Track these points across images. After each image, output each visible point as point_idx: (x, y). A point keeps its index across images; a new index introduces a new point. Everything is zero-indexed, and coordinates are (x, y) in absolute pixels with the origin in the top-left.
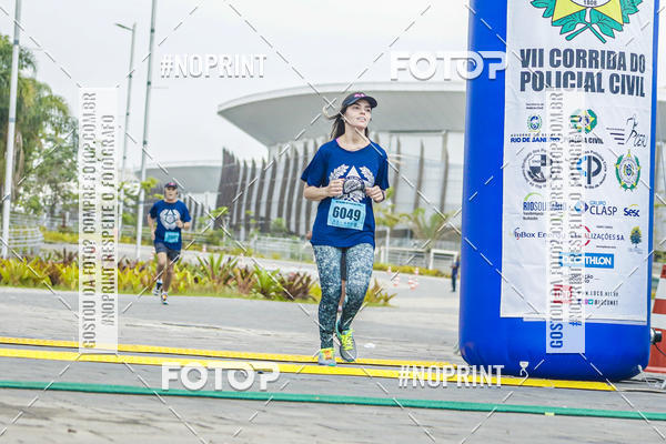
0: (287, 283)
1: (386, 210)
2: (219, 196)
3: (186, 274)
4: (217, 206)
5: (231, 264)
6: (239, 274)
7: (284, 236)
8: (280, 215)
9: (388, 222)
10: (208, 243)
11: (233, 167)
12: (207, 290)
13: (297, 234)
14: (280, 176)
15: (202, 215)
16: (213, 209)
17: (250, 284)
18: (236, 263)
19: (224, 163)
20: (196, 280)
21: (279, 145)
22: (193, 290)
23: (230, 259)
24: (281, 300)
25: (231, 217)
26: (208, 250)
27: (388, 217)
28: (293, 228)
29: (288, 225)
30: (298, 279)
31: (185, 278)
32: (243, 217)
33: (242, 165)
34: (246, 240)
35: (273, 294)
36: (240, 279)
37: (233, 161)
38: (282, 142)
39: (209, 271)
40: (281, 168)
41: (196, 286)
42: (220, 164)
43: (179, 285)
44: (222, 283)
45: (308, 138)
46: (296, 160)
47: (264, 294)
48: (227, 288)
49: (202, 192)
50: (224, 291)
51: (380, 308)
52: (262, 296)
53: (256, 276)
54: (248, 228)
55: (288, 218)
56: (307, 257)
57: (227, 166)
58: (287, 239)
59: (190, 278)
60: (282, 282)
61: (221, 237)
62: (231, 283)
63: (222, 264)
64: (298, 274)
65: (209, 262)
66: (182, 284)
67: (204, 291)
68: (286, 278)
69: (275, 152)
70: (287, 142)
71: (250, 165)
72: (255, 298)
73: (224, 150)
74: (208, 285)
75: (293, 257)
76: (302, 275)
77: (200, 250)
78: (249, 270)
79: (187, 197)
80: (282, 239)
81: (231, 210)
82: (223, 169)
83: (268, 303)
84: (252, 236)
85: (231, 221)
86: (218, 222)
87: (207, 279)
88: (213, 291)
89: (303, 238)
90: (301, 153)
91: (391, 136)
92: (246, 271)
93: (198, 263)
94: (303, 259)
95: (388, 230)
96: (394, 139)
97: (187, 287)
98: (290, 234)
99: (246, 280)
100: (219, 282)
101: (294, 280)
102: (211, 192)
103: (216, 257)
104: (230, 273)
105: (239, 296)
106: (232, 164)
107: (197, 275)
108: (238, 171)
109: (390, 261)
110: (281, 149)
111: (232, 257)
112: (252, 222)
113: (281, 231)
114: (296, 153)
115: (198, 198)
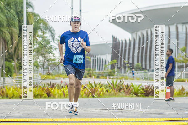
0: (145, 89)
1: (183, 57)
2: (112, 56)
3: (103, 88)
4: (112, 60)
5: (121, 83)
6: (125, 87)
7: (140, 70)
8: (138, 62)
9: (184, 61)
10: (109, 75)
11: (117, 43)
12: (112, 95)
13: (146, 69)
14: (137, 45)
15: (105, 64)
16: (110, 61)
17: (130, 91)
18: (123, 83)
19: (113, 41)
20: (107, 91)
21: (136, 32)
22: (106, 95)
23: (120, 82)
24: (143, 96)
25: (118, 63)
26: (109, 78)
27: (184, 59)
28: (144, 67)
29: (142, 66)
30: (150, 88)
31: (103, 90)
32: (122, 63)
33: (121, 42)
34: (125, 73)
35: (140, 94)
36: (126, 89)
37: (117, 41)
38: (137, 31)
39: (112, 87)
40: (137, 42)
41: (107, 93)
42: (112, 42)
43: (100, 93)
44: (118, 91)
45: (148, 29)
46: (143, 38)
47: (136, 95)
48: (120, 93)
49: (105, 54)
50: (119, 95)
51: (185, 97)
52: (135, 96)
53: (132, 87)
54: (125, 68)
55: (142, 63)
56: (151, 78)
57: (114, 43)
58: (142, 71)
59: (105, 90)
60: (143, 89)
61: (114, 72)
62: (122, 91)
63: (117, 84)
64: (149, 86)
65: (112, 83)
66: (102, 93)
67: (111, 95)
68: (144, 87)
69: (134, 35)
70: (138, 31)
71: (124, 42)
72: (132, 96)
73: (113, 36)
74: (112, 93)
75: (145, 79)
76: (151, 86)
77: (107, 79)
78: (129, 85)
79: (99, 57)
80: (140, 71)
81: (118, 61)
82: (113, 44)
83: (138, 98)
84: (128, 71)
85: (118, 65)
86: (113, 67)
87: (112, 90)
88: (115, 95)
89: (148, 70)
90: (145, 35)
91: (183, 25)
92: (128, 86)
93: (107, 84)
94: (150, 79)
95: (184, 64)
96: (184, 26)
97: (104, 94)
98: (143, 69)
99: (128, 89)
100: (117, 91)
101: (148, 88)
102: (109, 54)
103: (115, 81)
104: (121, 87)
105: (126, 96)
106: (116, 42)
107: (107, 89)
108: (119, 45)
109: (186, 77)
110: (136, 34)
111: (121, 80)
112: (127, 65)
113: (139, 68)
114: (143, 36)
115: (103, 57)
